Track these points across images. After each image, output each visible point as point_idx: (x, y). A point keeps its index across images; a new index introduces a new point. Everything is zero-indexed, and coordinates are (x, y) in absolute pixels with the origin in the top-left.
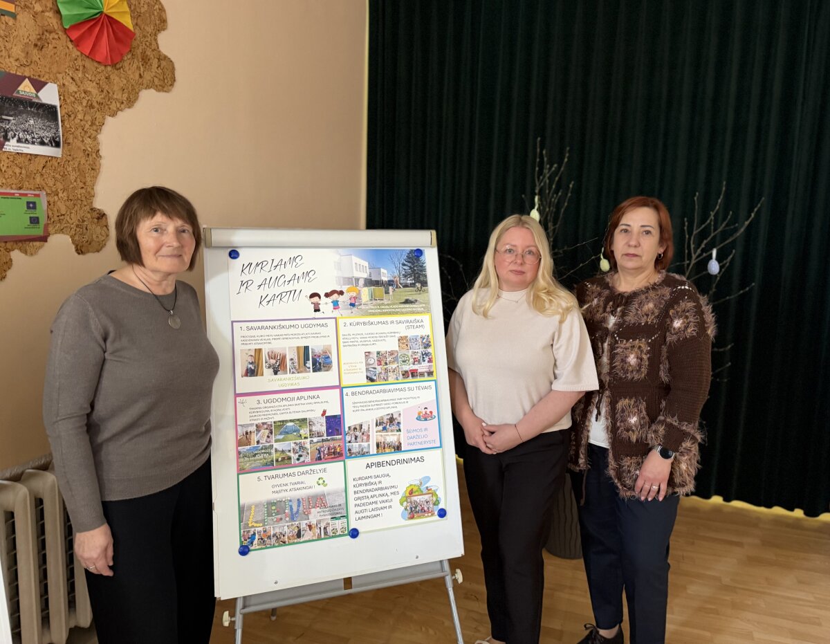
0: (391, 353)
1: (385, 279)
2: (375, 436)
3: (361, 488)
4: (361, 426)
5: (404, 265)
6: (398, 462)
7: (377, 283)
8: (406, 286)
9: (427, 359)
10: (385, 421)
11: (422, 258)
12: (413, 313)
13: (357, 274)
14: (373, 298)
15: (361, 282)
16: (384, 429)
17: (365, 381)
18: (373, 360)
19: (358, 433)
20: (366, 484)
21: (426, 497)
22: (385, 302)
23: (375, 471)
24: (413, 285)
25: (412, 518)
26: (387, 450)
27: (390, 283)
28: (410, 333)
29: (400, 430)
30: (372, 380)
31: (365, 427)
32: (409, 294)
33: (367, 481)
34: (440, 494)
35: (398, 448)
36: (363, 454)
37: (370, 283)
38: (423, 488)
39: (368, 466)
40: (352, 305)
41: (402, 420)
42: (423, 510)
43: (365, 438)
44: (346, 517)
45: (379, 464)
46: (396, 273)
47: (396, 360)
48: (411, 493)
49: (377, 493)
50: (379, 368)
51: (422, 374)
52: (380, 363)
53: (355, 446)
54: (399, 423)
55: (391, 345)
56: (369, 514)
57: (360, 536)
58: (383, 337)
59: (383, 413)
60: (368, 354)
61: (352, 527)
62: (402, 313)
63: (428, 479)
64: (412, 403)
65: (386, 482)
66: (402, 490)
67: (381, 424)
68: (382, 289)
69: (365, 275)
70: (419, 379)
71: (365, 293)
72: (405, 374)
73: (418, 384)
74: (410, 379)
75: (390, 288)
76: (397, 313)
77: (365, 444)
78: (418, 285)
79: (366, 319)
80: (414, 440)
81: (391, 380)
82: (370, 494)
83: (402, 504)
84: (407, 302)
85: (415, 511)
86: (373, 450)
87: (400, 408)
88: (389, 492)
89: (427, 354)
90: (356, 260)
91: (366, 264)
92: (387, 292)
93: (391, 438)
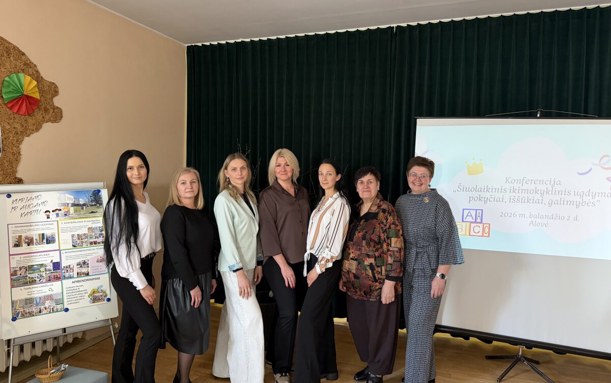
0: (85, 235)
1: (81, 203)
2: (76, 270)
3: (70, 292)
4: (70, 266)
5: (91, 197)
6: (87, 280)
7: (78, 205)
8: (92, 206)
9: (101, 236)
10: (81, 263)
11: (100, 193)
12: (95, 217)
13: (68, 202)
14: (75, 211)
15: (70, 205)
16: (81, 267)
17: (72, 247)
18: (76, 238)
19: (68, 269)
20: (72, 290)
21: (101, 294)
22: (82, 213)
23: (76, 284)
24: (95, 205)
25: (94, 303)
26: (82, 276)
27: (84, 205)
28: (94, 226)
29: (88, 267)
30: (75, 246)
31: (71, 266)
32: (93, 209)
33: (73, 289)
34: (108, 292)
35: (88, 274)
36: (70, 277)
37: (74, 205)
38: (99, 290)
39: (73, 282)
40: (66, 215)
41: (89, 262)
42: (99, 299)
43: (72, 271)
44: (63, 304)
45: (78, 282)
46: (87, 200)
47: (87, 237)
48: (94, 292)
49: (77, 293)
50: (78, 241)
51: (99, 243)
52: (79, 239)
53: (67, 275)
54: (88, 264)
55: (85, 231)
56: (73, 302)
57: (69, 311)
58: (80, 228)
59: (81, 260)
60: (73, 236)
61: (65, 307)
62: (90, 217)
63: (102, 286)
64: (94, 255)
65: (81, 289)
66: (89, 291)
67: (79, 265)
68: (80, 207)
69: (72, 202)
70: (98, 245)
71: (72, 210)
72: (91, 243)
73: (97, 247)
74: (94, 245)
75: (84, 207)
76: (87, 217)
77: (72, 273)
78: (98, 205)
79: (72, 221)
80: (96, 271)
81: (84, 246)
82: (74, 294)
83: (89, 297)
84: (92, 212)
85: (95, 300)
86: (76, 275)
87: (89, 258)
88: (83, 292)
89: (102, 234)
90: (67, 195)
91: (72, 197)
92: (83, 209)
93: (84, 270)
